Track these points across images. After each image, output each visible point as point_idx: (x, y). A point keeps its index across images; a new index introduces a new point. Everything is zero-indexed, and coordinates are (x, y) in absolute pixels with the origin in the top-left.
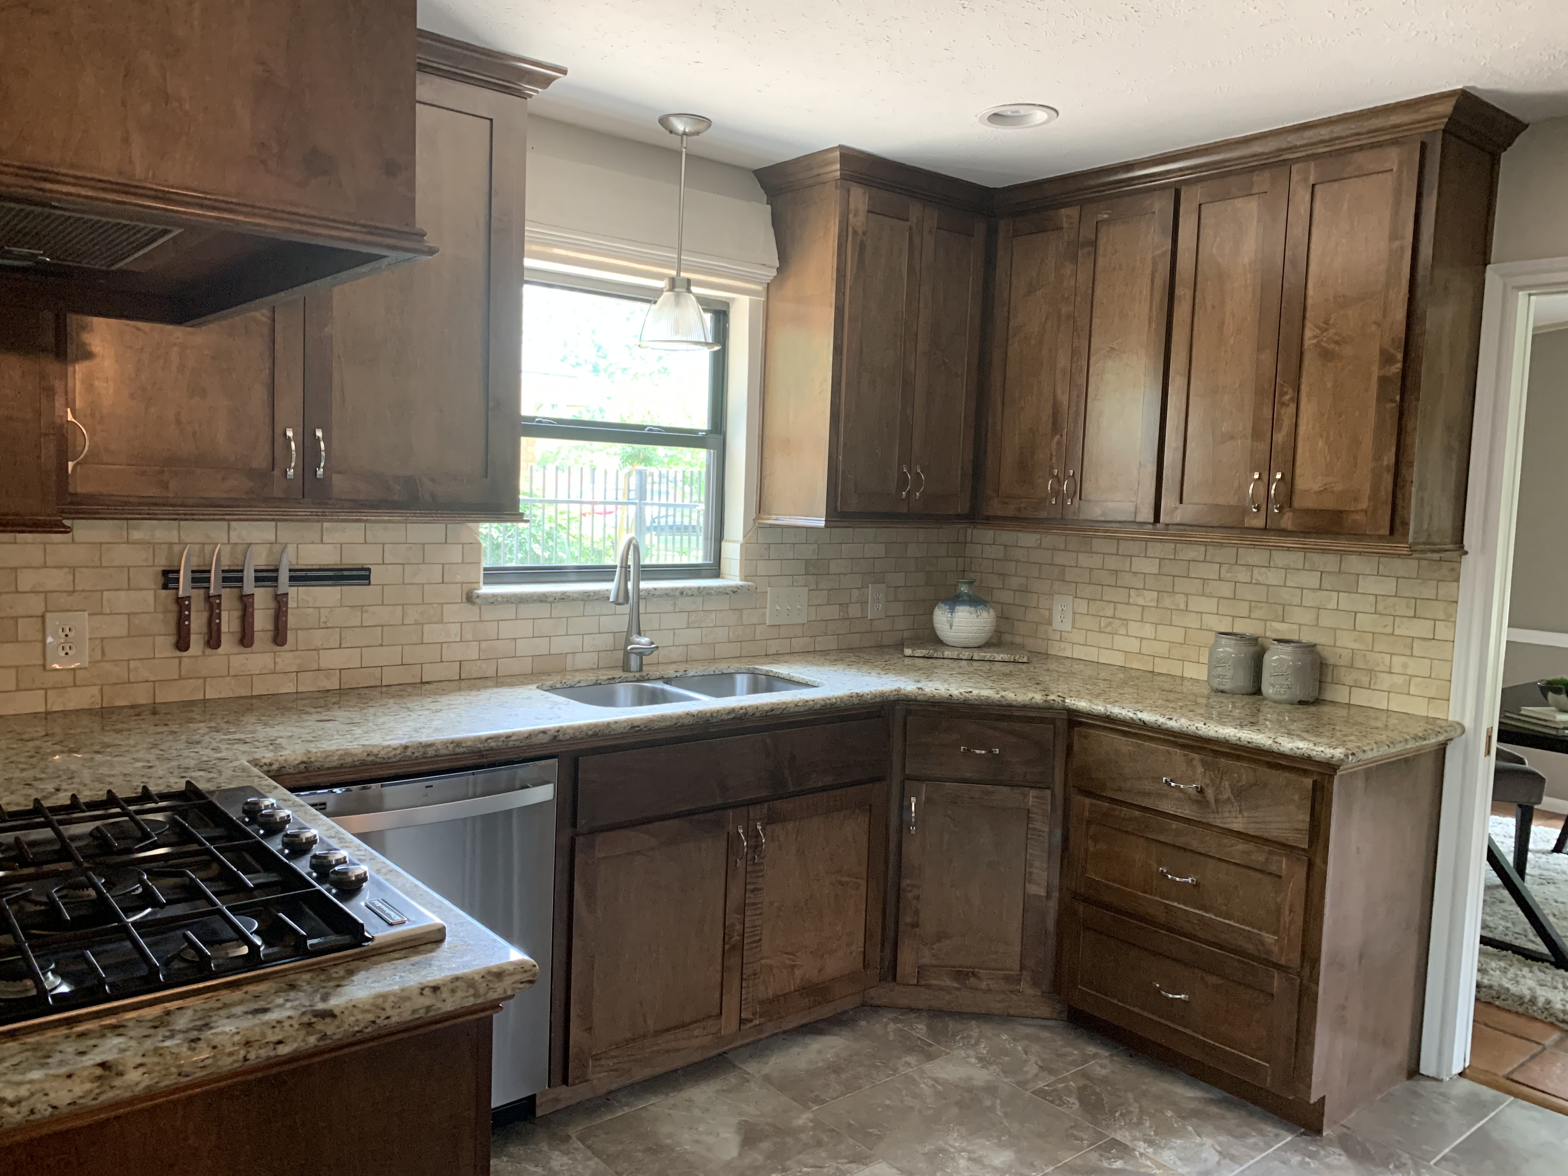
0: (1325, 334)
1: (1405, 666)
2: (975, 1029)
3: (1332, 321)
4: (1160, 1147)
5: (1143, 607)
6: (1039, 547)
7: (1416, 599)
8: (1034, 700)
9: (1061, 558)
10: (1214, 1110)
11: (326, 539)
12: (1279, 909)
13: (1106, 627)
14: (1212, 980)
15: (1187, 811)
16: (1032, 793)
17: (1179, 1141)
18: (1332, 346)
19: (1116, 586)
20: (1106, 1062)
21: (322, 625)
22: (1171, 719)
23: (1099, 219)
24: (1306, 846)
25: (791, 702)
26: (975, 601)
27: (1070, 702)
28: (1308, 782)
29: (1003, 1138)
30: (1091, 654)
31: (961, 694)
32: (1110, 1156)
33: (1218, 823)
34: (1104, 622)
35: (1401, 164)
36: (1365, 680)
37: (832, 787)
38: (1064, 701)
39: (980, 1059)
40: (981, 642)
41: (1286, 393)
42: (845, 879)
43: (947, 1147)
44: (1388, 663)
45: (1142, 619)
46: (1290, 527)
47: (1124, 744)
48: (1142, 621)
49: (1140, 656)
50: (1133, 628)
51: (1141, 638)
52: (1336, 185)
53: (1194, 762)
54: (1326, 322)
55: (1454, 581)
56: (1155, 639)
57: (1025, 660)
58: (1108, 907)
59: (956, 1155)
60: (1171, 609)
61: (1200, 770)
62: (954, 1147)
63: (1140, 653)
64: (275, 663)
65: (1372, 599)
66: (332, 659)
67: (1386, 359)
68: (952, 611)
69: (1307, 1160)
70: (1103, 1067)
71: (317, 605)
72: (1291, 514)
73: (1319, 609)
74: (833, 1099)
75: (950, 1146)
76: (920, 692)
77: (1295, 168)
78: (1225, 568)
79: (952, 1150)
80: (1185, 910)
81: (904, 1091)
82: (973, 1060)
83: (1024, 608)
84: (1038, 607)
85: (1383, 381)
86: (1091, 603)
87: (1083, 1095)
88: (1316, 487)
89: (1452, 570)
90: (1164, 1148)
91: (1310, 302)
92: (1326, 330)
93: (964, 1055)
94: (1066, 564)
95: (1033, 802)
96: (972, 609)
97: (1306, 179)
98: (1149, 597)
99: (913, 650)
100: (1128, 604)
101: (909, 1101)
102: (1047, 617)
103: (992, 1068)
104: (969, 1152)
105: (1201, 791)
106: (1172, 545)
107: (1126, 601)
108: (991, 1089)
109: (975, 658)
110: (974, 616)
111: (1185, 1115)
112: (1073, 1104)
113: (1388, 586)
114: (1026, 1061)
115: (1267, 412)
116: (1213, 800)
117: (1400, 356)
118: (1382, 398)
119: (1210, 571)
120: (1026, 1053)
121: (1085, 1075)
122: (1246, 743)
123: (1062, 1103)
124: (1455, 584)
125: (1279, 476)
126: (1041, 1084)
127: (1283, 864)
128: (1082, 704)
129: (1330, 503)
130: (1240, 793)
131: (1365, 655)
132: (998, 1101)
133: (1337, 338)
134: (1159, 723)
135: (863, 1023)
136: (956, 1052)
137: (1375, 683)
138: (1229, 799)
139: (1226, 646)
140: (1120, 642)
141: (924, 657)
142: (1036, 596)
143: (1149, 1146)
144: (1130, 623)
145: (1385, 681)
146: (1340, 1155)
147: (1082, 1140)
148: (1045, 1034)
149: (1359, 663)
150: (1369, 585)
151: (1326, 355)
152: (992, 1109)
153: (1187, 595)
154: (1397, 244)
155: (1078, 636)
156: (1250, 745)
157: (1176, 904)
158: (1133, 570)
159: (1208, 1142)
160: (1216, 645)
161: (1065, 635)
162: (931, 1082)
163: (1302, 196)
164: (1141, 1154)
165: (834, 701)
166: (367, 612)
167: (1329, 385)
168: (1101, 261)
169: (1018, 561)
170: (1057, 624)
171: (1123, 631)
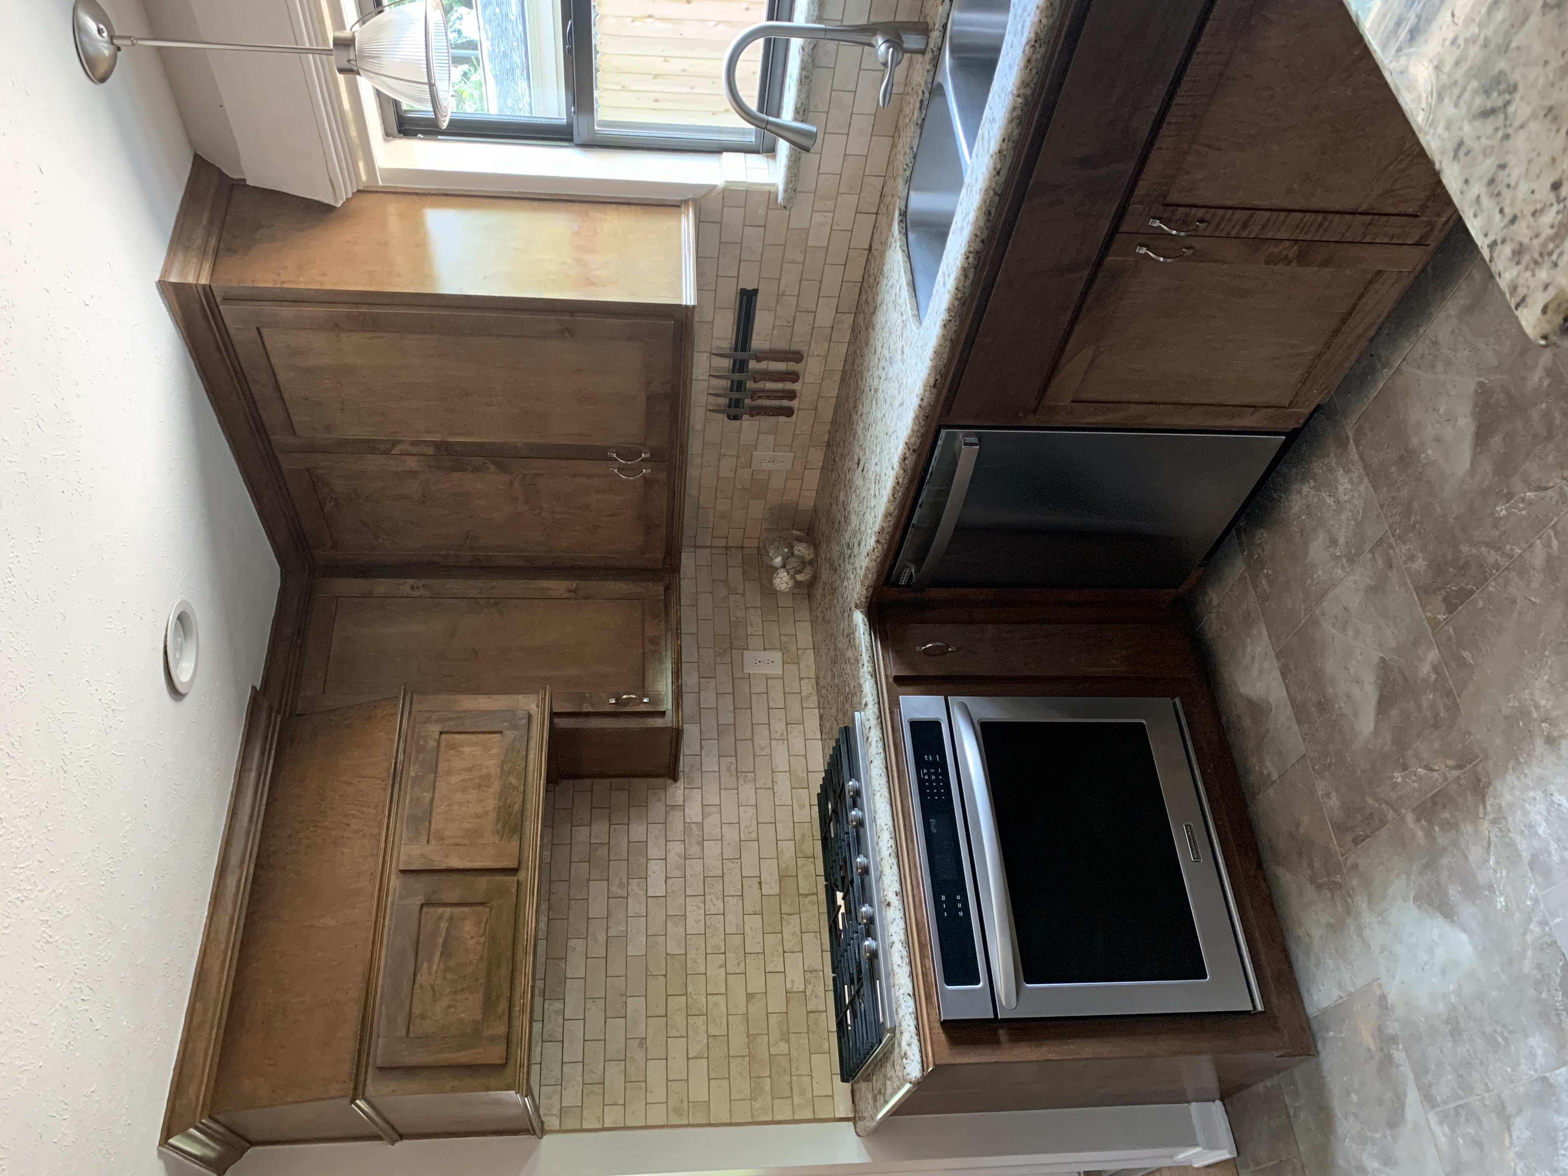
11: (710, 319)
21: (791, 324)
64: (818, 356)
66: (825, 317)
71: (771, 327)
166: (784, 291)
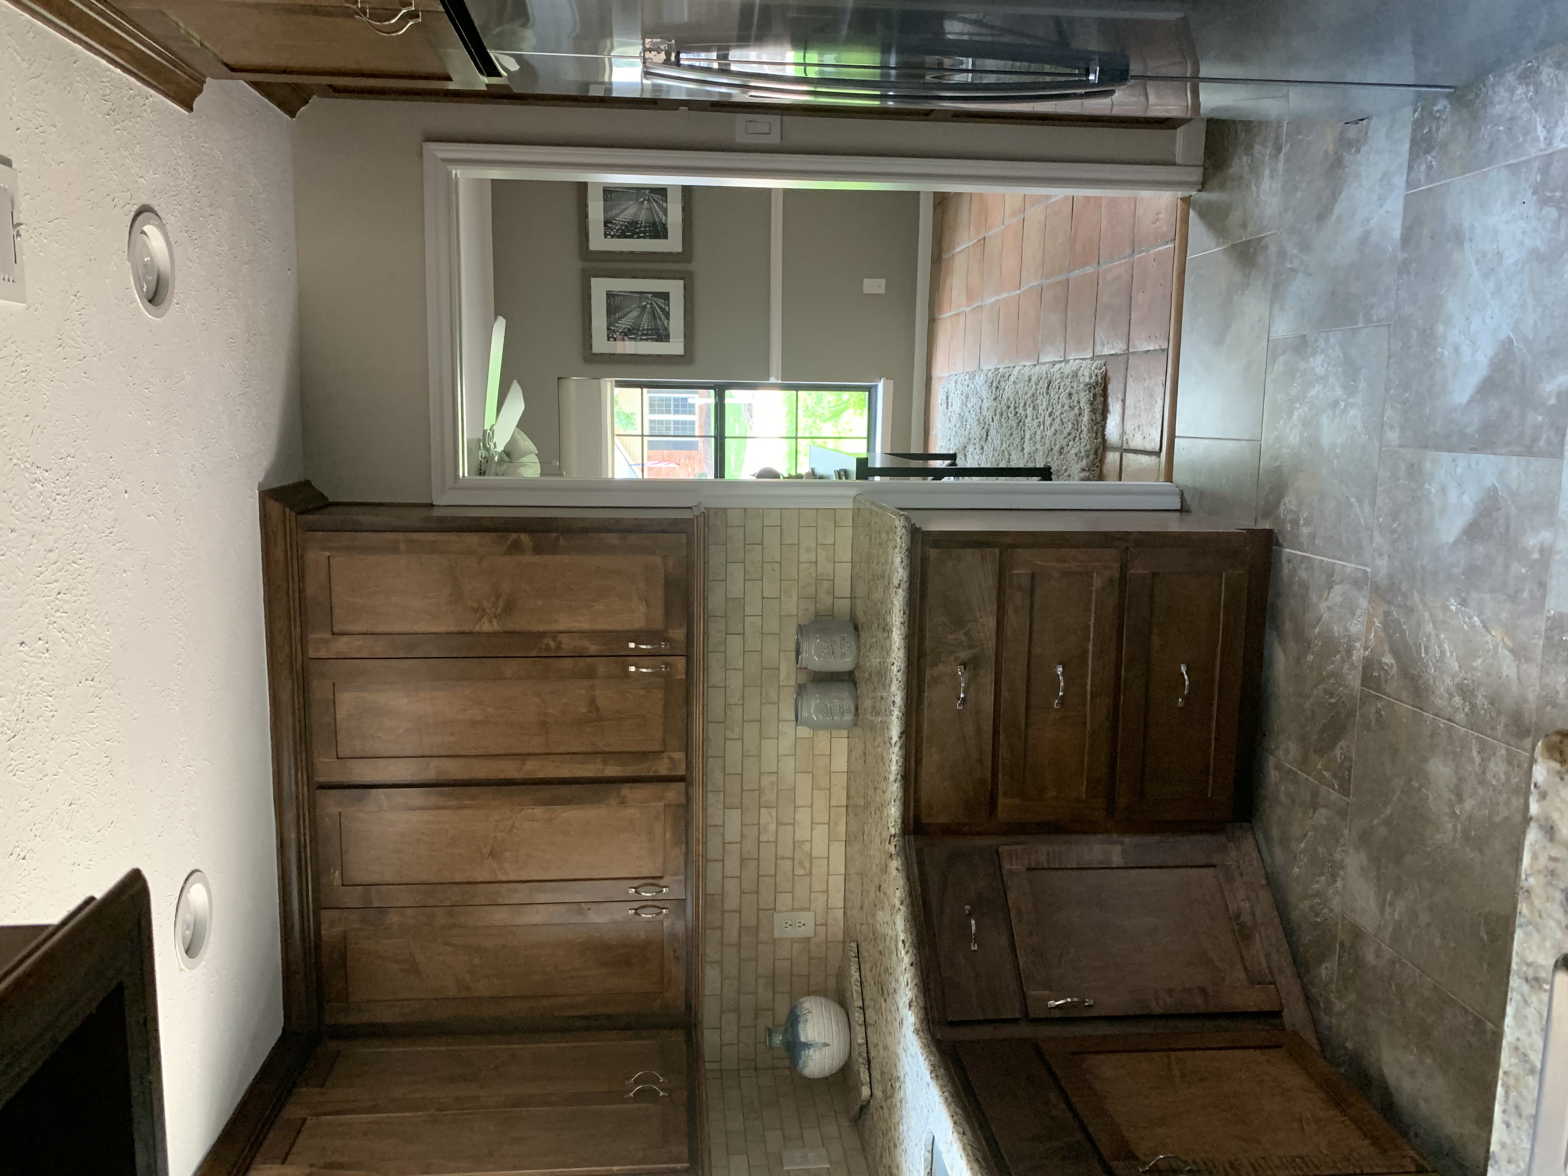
0: (488, 611)
1: (808, 550)
2: (1301, 908)
3: (476, 605)
4: (1350, 641)
5: (779, 824)
6: (720, 963)
7: (745, 544)
8: (900, 868)
9: (732, 934)
10: (1288, 626)
12: (1066, 574)
13: (803, 867)
14: (1156, 640)
15: (987, 679)
16: (1006, 866)
17: (1335, 629)
18: (501, 603)
19: (758, 859)
20: (1281, 752)
22: (894, 702)
23: (339, 882)
24: (997, 551)
25: (961, 1141)
26: (793, 1020)
27: (894, 830)
28: (933, 553)
29: (1417, 785)
30: (837, 883)
31: (907, 952)
32: (1382, 673)
33: (992, 643)
34: (799, 871)
35: (324, 549)
36: (826, 585)
37: (1062, 1092)
38: (894, 836)
39: (1334, 877)
40: (839, 1009)
41: (548, 645)
42: (1176, 1072)
43: (1459, 835)
44: (807, 565)
45: (791, 824)
46: (684, 630)
47: (931, 759)
48: (793, 824)
49: (831, 823)
50: (802, 834)
51: (812, 823)
52: (337, 611)
53: (935, 675)
54: (475, 611)
55: (726, 513)
56: (811, 807)
57: (854, 945)
58: (1112, 766)
59: (1463, 818)
60: (778, 791)
61: (941, 668)
62: (1455, 826)
63: (829, 824)
65: (748, 584)
67: (516, 548)
68: (807, 1046)
69: (1302, 522)
70: (1287, 752)
72: (670, 630)
73: (762, 633)
74: (1466, 1011)
75: (1456, 832)
76: (914, 1004)
77: (312, 654)
78: (730, 735)
79: (1459, 826)
80: (1093, 674)
81: (1413, 931)
82: (1339, 884)
83: (794, 978)
84: (791, 959)
85: (538, 550)
86: (779, 889)
87: (1325, 747)
88: (642, 608)
89: (716, 514)
90: (1349, 636)
91: (454, 629)
92: (484, 610)
93: (1337, 897)
94: (738, 925)
95: (1017, 865)
96: (801, 1020)
97: (326, 642)
98: (767, 817)
99: (863, 1085)
100: (776, 843)
101: (1424, 918)
102: (801, 946)
103: (1337, 856)
104: (1452, 807)
105: (965, 665)
106: (710, 795)
107: (773, 845)
108: (1365, 838)
109: (861, 1004)
110: (809, 1017)
111: (1305, 644)
112: (1342, 748)
113: (736, 571)
114: (1314, 828)
115: (567, 664)
116: (971, 651)
117: (514, 536)
118: (554, 550)
119: (734, 749)
120: (1305, 835)
121: (1304, 762)
122: (905, 616)
123: (1348, 758)
124: (729, 512)
125: (632, 645)
126: (1334, 795)
127: (1021, 572)
128: (894, 812)
129: (658, 594)
130: (959, 622)
131: (803, 587)
132: (1375, 822)
133: (493, 599)
134: (900, 715)
135: (1349, 1045)
136: (1337, 909)
137: (828, 575)
138: (966, 634)
139: (809, 710)
140: (819, 848)
141: (869, 1069)
142: (777, 964)
143: (1354, 648)
144: (797, 838)
145: (825, 567)
146: (1285, 504)
147: (1378, 712)
148: (1275, 832)
149: (811, 591)
150: (736, 588)
151: (509, 608)
152: (1387, 822)
153: (761, 774)
154: (402, 547)
155: (819, 902)
156: (907, 612)
157: (1089, 687)
158: (738, 839)
159: (1323, 606)
160: (808, 723)
161: (820, 920)
162: (1388, 910)
163: (343, 645)
164: (1366, 649)
165: (946, 1094)
167: (540, 602)
168: (389, 877)
169: (739, 992)
170: (807, 931)
171: (807, 846)
